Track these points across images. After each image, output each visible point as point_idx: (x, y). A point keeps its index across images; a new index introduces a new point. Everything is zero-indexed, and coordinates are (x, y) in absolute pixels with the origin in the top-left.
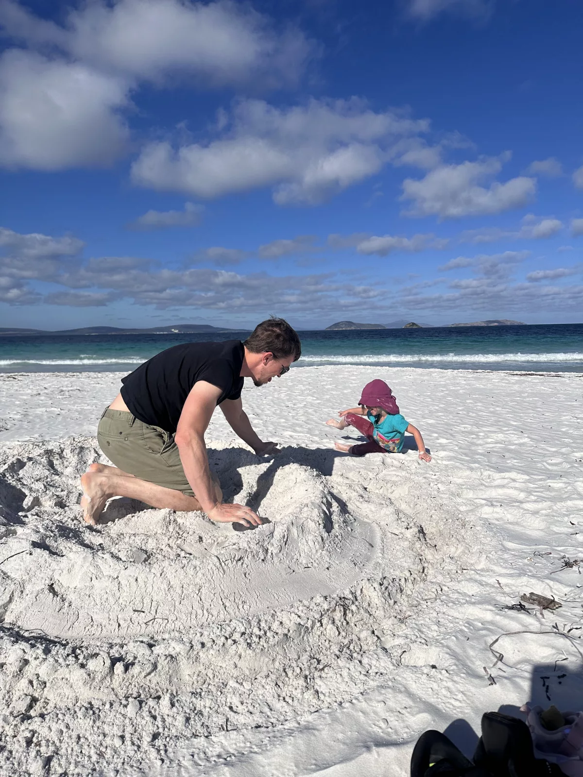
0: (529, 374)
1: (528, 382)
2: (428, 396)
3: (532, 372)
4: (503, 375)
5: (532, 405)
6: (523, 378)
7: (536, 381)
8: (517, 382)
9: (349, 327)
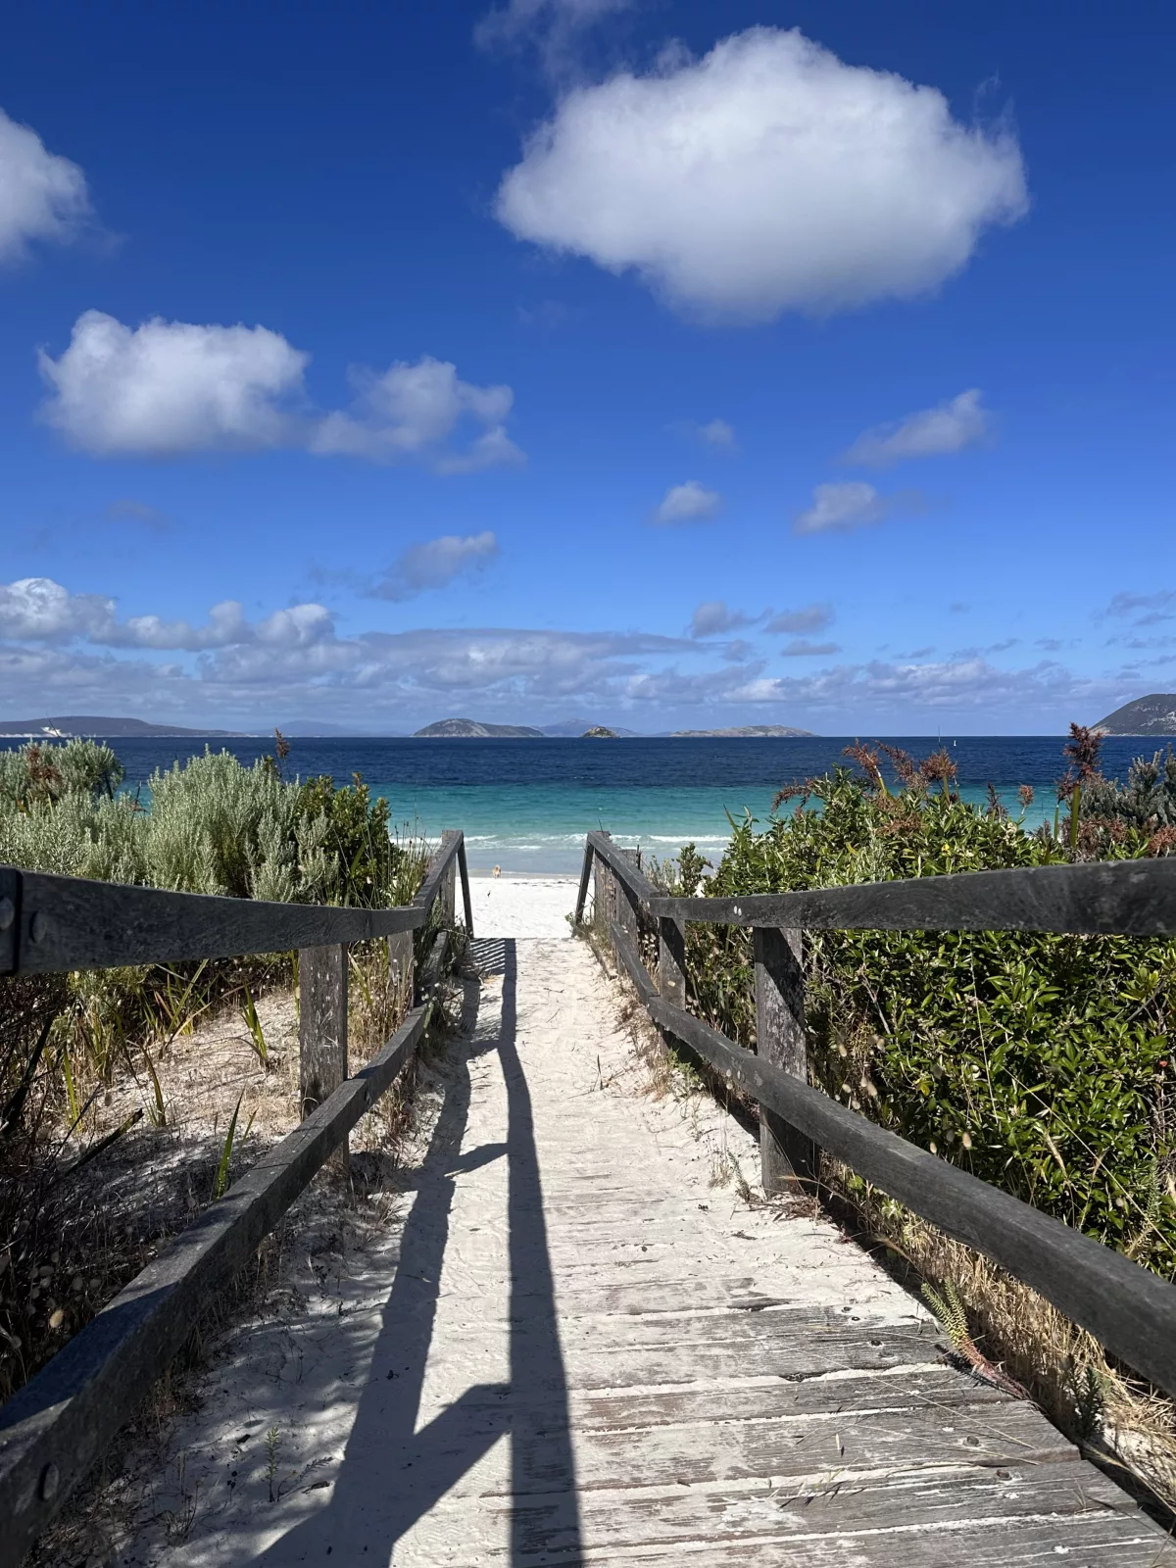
9: (464, 731)
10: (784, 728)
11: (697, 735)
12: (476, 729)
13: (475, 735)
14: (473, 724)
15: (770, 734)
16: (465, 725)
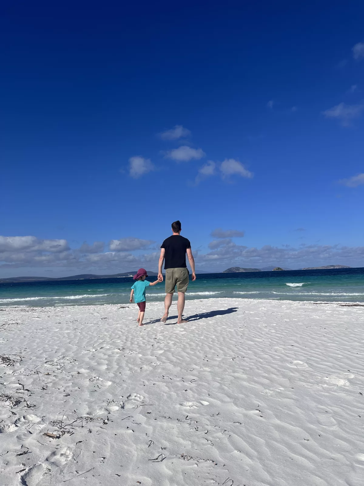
0: (355, 305)
1: (354, 313)
2: (273, 327)
3: (357, 303)
4: (335, 306)
5: (357, 337)
6: (350, 309)
7: (360, 312)
8: (346, 313)
9: (237, 270)
10: (341, 266)
11: (310, 269)
12: (240, 270)
13: (241, 272)
14: (240, 268)
15: (335, 268)
16: (238, 268)
